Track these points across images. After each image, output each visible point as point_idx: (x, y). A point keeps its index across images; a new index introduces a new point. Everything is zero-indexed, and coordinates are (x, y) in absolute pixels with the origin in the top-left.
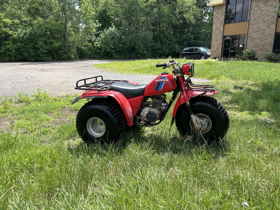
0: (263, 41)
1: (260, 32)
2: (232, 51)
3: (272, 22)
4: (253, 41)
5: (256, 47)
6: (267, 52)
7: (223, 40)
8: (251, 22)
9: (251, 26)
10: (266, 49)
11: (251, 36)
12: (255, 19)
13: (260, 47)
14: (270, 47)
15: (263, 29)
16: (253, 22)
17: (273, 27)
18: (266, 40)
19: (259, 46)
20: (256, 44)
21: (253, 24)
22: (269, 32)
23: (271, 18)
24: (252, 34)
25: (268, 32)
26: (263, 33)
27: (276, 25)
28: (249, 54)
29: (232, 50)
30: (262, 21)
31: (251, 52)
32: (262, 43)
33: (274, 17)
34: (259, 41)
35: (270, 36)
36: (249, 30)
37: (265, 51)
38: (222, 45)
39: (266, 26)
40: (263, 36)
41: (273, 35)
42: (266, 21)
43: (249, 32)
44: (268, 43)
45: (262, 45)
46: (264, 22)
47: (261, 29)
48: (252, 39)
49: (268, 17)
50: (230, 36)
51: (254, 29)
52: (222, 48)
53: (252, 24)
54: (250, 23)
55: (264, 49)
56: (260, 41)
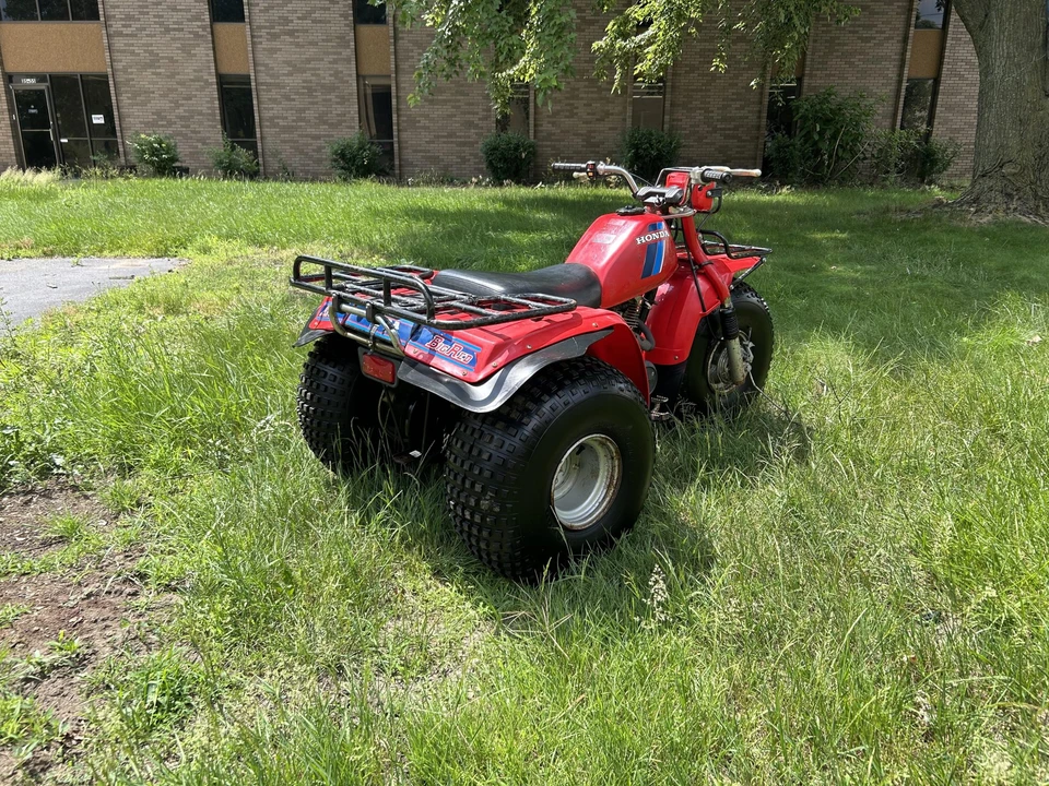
0: (182, 105)
1: (159, 67)
2: (64, 141)
3: (196, 35)
4: (144, 104)
5: (162, 126)
6: (204, 144)
7: (8, 92)
8: (116, 26)
9: (119, 43)
10: (199, 132)
11: (129, 80)
12: (129, 18)
13: (178, 127)
14: (210, 126)
15: (171, 60)
16: (124, 26)
17: (203, 52)
18: (190, 99)
19: (170, 123)
20: (158, 113)
21: (127, 35)
22: (195, 71)
23: (189, 20)
24: (132, 73)
25: (188, 70)
26: (172, 76)
27: (214, 49)
28: (154, 152)
29: (65, 137)
30: (159, 29)
31: (160, 144)
32: (181, 111)
33: (197, 18)
34: (165, 104)
35: (202, 89)
36: (117, 56)
37: (198, 141)
38: (11, 111)
39: (178, 49)
40: (178, 83)
41: (212, 84)
42: (174, 29)
43: (119, 66)
44: (200, 113)
45: (181, 118)
46: (168, 30)
47: (163, 58)
48: (135, 95)
49: (177, 16)
50: (41, 78)
51: (133, 53)
52: (13, 125)
53: (120, 34)
54: (111, 30)
55: (193, 132)
56: (171, 102)
